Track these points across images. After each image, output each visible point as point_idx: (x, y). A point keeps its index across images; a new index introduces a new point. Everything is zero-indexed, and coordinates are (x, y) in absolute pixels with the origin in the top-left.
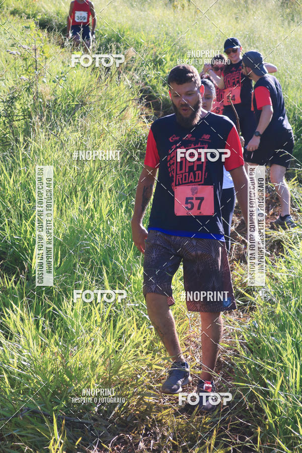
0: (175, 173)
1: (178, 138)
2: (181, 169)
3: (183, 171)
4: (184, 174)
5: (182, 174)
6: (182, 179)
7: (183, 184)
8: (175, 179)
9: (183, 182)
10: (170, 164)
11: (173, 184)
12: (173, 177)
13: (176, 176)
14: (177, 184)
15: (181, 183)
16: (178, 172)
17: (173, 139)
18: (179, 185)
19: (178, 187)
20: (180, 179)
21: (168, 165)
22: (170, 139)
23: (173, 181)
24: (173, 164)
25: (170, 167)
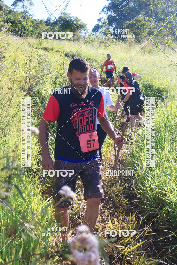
0: (78, 127)
1: (76, 105)
2: (81, 124)
3: (83, 125)
4: (83, 127)
5: (82, 127)
6: (82, 130)
7: (83, 133)
8: (78, 130)
9: (83, 132)
10: (73, 121)
11: (77, 133)
12: (76, 129)
13: (79, 128)
14: (80, 133)
15: (82, 132)
16: (80, 126)
17: (73, 105)
18: (81, 133)
19: (81, 135)
20: (81, 130)
21: (72, 122)
22: (71, 106)
23: (77, 132)
24: (76, 121)
25: (74, 123)
